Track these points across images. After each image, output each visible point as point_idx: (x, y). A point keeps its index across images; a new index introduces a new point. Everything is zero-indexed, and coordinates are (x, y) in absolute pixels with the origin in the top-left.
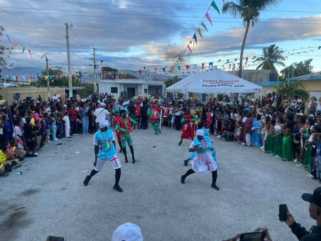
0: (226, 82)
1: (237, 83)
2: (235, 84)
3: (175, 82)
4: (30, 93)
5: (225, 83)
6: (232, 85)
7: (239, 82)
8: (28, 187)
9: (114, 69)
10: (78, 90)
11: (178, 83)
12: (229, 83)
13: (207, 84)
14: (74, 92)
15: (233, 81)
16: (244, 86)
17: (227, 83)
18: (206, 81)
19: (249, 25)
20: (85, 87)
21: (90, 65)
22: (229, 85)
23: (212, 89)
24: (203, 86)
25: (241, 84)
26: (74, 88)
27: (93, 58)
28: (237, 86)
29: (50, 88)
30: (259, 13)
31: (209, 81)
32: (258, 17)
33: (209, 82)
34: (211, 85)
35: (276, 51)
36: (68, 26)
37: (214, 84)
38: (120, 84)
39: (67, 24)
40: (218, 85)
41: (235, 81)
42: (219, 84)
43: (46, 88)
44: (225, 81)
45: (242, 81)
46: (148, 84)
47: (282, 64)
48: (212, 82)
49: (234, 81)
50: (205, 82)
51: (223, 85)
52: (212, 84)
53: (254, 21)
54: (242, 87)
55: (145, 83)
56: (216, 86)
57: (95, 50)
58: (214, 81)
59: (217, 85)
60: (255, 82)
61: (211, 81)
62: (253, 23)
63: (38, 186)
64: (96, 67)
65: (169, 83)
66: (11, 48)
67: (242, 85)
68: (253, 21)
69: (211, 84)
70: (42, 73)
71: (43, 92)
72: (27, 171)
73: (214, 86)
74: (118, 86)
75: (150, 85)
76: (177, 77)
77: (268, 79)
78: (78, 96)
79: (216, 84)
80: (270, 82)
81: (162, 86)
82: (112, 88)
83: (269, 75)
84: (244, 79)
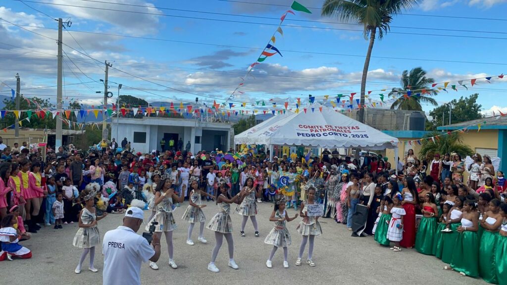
0: (338, 128)
1: (357, 130)
2: (353, 132)
3: (251, 125)
5: (335, 130)
6: (348, 134)
7: (359, 128)
9: (140, 99)
10: (72, 135)
11: (256, 127)
12: (343, 130)
13: (305, 132)
14: (65, 139)
15: (349, 127)
16: (368, 137)
17: (340, 130)
18: (304, 126)
19: (374, 36)
20: (85, 131)
21: (97, 92)
22: (343, 135)
23: (313, 140)
24: (298, 135)
25: (363, 134)
26: (65, 132)
27: (104, 80)
28: (356, 135)
29: (21, 132)
30: (390, 18)
31: (309, 126)
32: (390, 25)
33: (308, 129)
34: (312, 134)
36: (63, 24)
37: (317, 133)
38: (152, 126)
39: (60, 20)
40: (324, 134)
41: (353, 128)
42: (325, 132)
43: (13, 131)
44: (336, 127)
45: (364, 128)
46: (203, 128)
47: (432, 101)
48: (314, 129)
49: (351, 128)
50: (301, 129)
51: (333, 134)
52: (313, 132)
53: (383, 30)
54: (365, 139)
55: (197, 125)
56: (320, 135)
57: (109, 67)
58: (317, 127)
59: (322, 133)
60: (385, 130)
61: (312, 127)
62: (381, 32)
64: (109, 95)
65: (241, 127)
67: (365, 135)
68: (380, 29)
69: (311, 131)
70: (6, 103)
71: (7, 139)
73: (317, 135)
74: (148, 131)
75: (205, 129)
76: (254, 116)
77: (408, 126)
78: (72, 147)
79: (320, 133)
80: (412, 131)
81: (227, 132)
82: (135, 133)
83: (409, 119)
84: (369, 124)
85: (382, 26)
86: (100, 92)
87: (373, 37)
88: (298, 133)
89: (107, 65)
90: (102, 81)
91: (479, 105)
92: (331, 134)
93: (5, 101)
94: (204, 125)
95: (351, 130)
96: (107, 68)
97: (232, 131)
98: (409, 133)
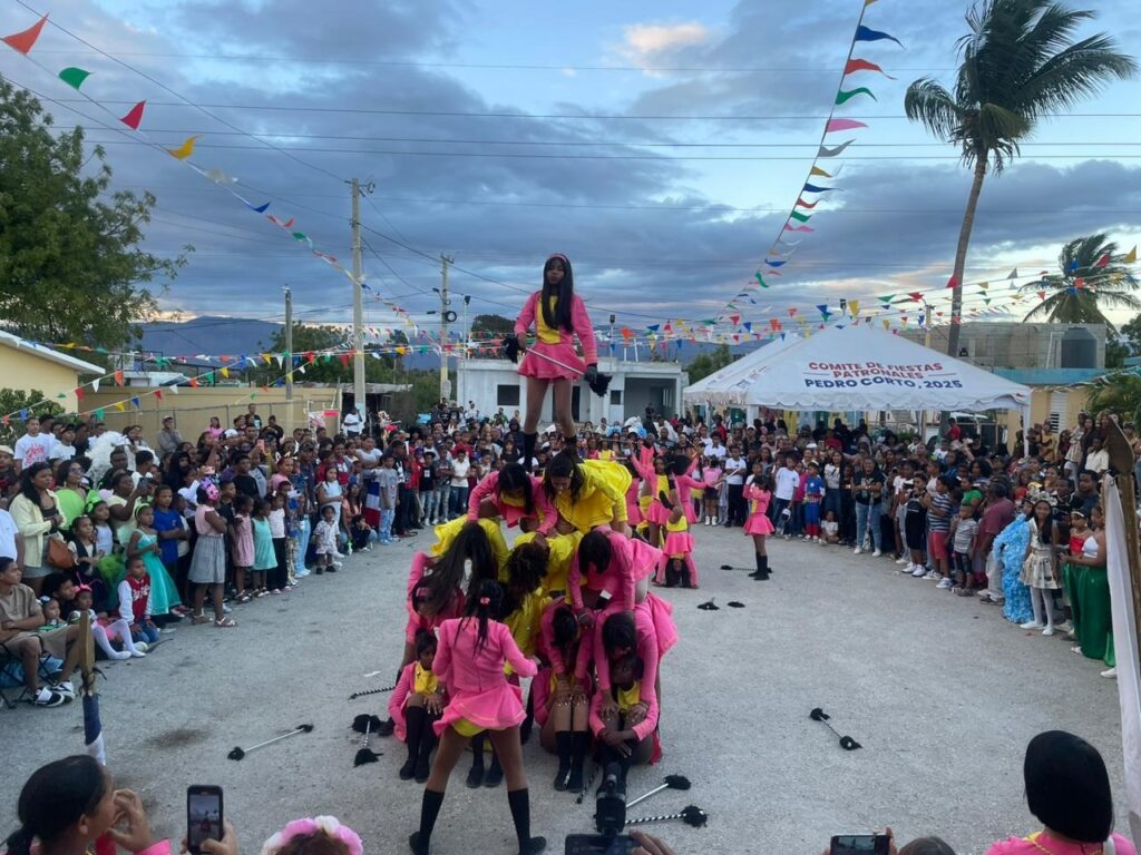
0: (894, 369)
1: (936, 372)
2: (928, 376)
4: (227, 407)
5: (889, 374)
6: (916, 381)
7: (940, 368)
10: (389, 393)
12: (905, 373)
13: (822, 378)
14: (374, 402)
15: (919, 367)
16: (960, 386)
17: (898, 372)
18: (820, 365)
19: (984, 168)
20: (411, 386)
22: (906, 382)
23: (839, 394)
24: (808, 385)
25: (950, 379)
26: (377, 388)
27: (441, 290)
28: (934, 383)
29: (296, 390)
31: (831, 366)
32: (1020, 141)
33: (830, 371)
34: (836, 382)
36: (360, 188)
37: (848, 378)
39: (355, 182)
40: (862, 381)
41: (927, 367)
42: (866, 377)
43: (282, 390)
44: (890, 367)
45: (953, 367)
46: (626, 373)
48: (842, 371)
49: (923, 368)
50: (814, 371)
51: (882, 381)
52: (841, 378)
53: (1004, 155)
54: (955, 389)
55: (615, 369)
56: (855, 384)
57: (448, 264)
58: (850, 365)
59: (858, 380)
61: (838, 366)
62: (999, 159)
64: (451, 317)
66: (177, 262)
67: (954, 382)
68: (997, 152)
69: (836, 376)
71: (270, 405)
73: (848, 383)
75: (630, 376)
76: (726, 348)
77: (1059, 359)
78: (384, 417)
79: (855, 378)
80: (1065, 370)
81: (675, 380)
82: (500, 387)
83: (1060, 343)
85: (1001, 145)
86: (433, 312)
87: (981, 171)
88: (807, 381)
89: (445, 260)
90: (437, 290)
92: (878, 380)
93: (275, 336)
94: (626, 369)
95: (923, 373)
96: (445, 267)
97: (686, 377)
98: (1061, 374)
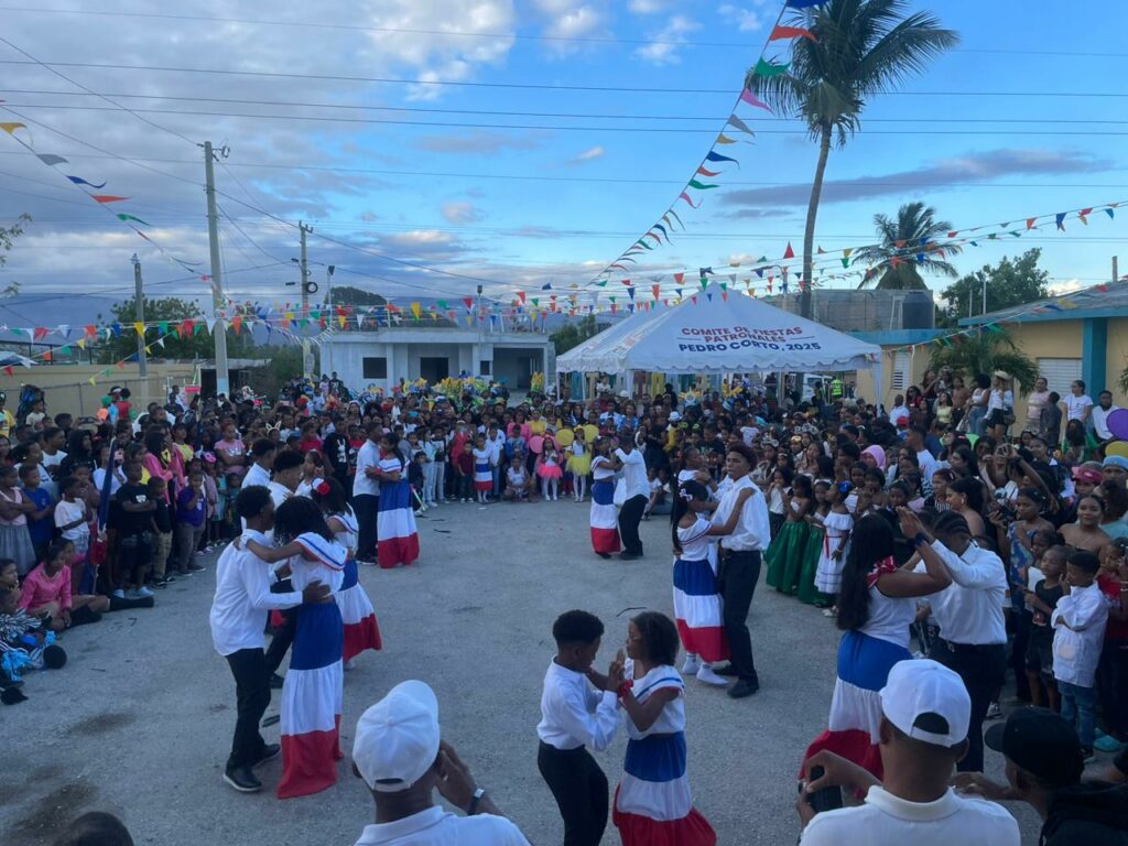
0: (760, 334)
1: (797, 336)
2: (790, 340)
3: (588, 334)
4: (79, 385)
5: (754, 337)
6: (779, 344)
7: (800, 332)
8: (94, 707)
9: (371, 294)
10: (247, 368)
11: (597, 338)
12: (769, 337)
13: (695, 343)
14: (235, 377)
15: (781, 331)
16: (819, 347)
17: (764, 336)
18: (692, 331)
19: (828, 141)
20: (269, 360)
21: (288, 284)
22: (770, 345)
23: (713, 357)
24: (682, 349)
25: (810, 342)
26: (234, 363)
27: (300, 259)
28: (796, 346)
29: (150, 367)
30: (860, 103)
31: (702, 331)
32: (859, 116)
33: (701, 336)
34: (708, 346)
35: (924, 223)
36: (214, 152)
37: (718, 343)
38: (396, 346)
39: (208, 146)
40: (731, 345)
41: (789, 332)
42: (735, 341)
43: (134, 366)
44: (755, 331)
45: (811, 329)
46: (494, 344)
47: (947, 268)
49: (785, 332)
50: (687, 336)
51: (749, 344)
52: (712, 343)
53: (846, 129)
54: (815, 351)
55: (483, 340)
56: (725, 348)
57: (307, 233)
58: (719, 331)
59: (727, 343)
60: (854, 332)
61: (708, 332)
62: (842, 134)
63: (128, 703)
64: (312, 288)
65: (568, 338)
66: (12, 231)
67: (813, 345)
68: (840, 127)
69: (707, 341)
70: (117, 312)
72: (85, 654)
73: (718, 347)
74: (389, 356)
75: (499, 346)
76: (592, 317)
77: (900, 320)
78: (248, 392)
79: (725, 342)
80: (907, 331)
81: (542, 350)
82: (365, 360)
83: (901, 307)
84: (821, 321)
85: (844, 120)
86: (293, 284)
87: (826, 145)
88: (681, 346)
89: (303, 230)
90: (297, 261)
91: (1043, 271)
92: (746, 343)
93: (115, 309)
94: (494, 339)
95: (785, 336)
96: (303, 236)
97: (552, 347)
98: (903, 335)
